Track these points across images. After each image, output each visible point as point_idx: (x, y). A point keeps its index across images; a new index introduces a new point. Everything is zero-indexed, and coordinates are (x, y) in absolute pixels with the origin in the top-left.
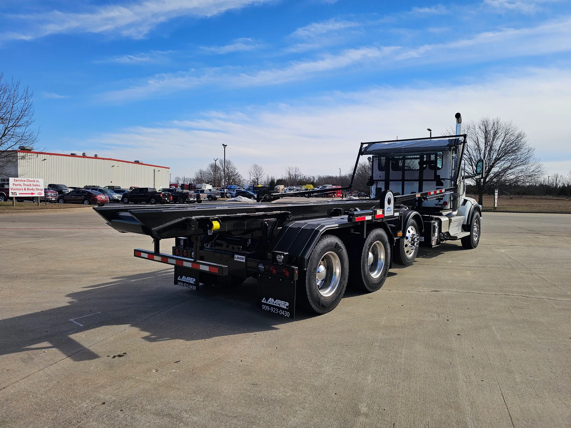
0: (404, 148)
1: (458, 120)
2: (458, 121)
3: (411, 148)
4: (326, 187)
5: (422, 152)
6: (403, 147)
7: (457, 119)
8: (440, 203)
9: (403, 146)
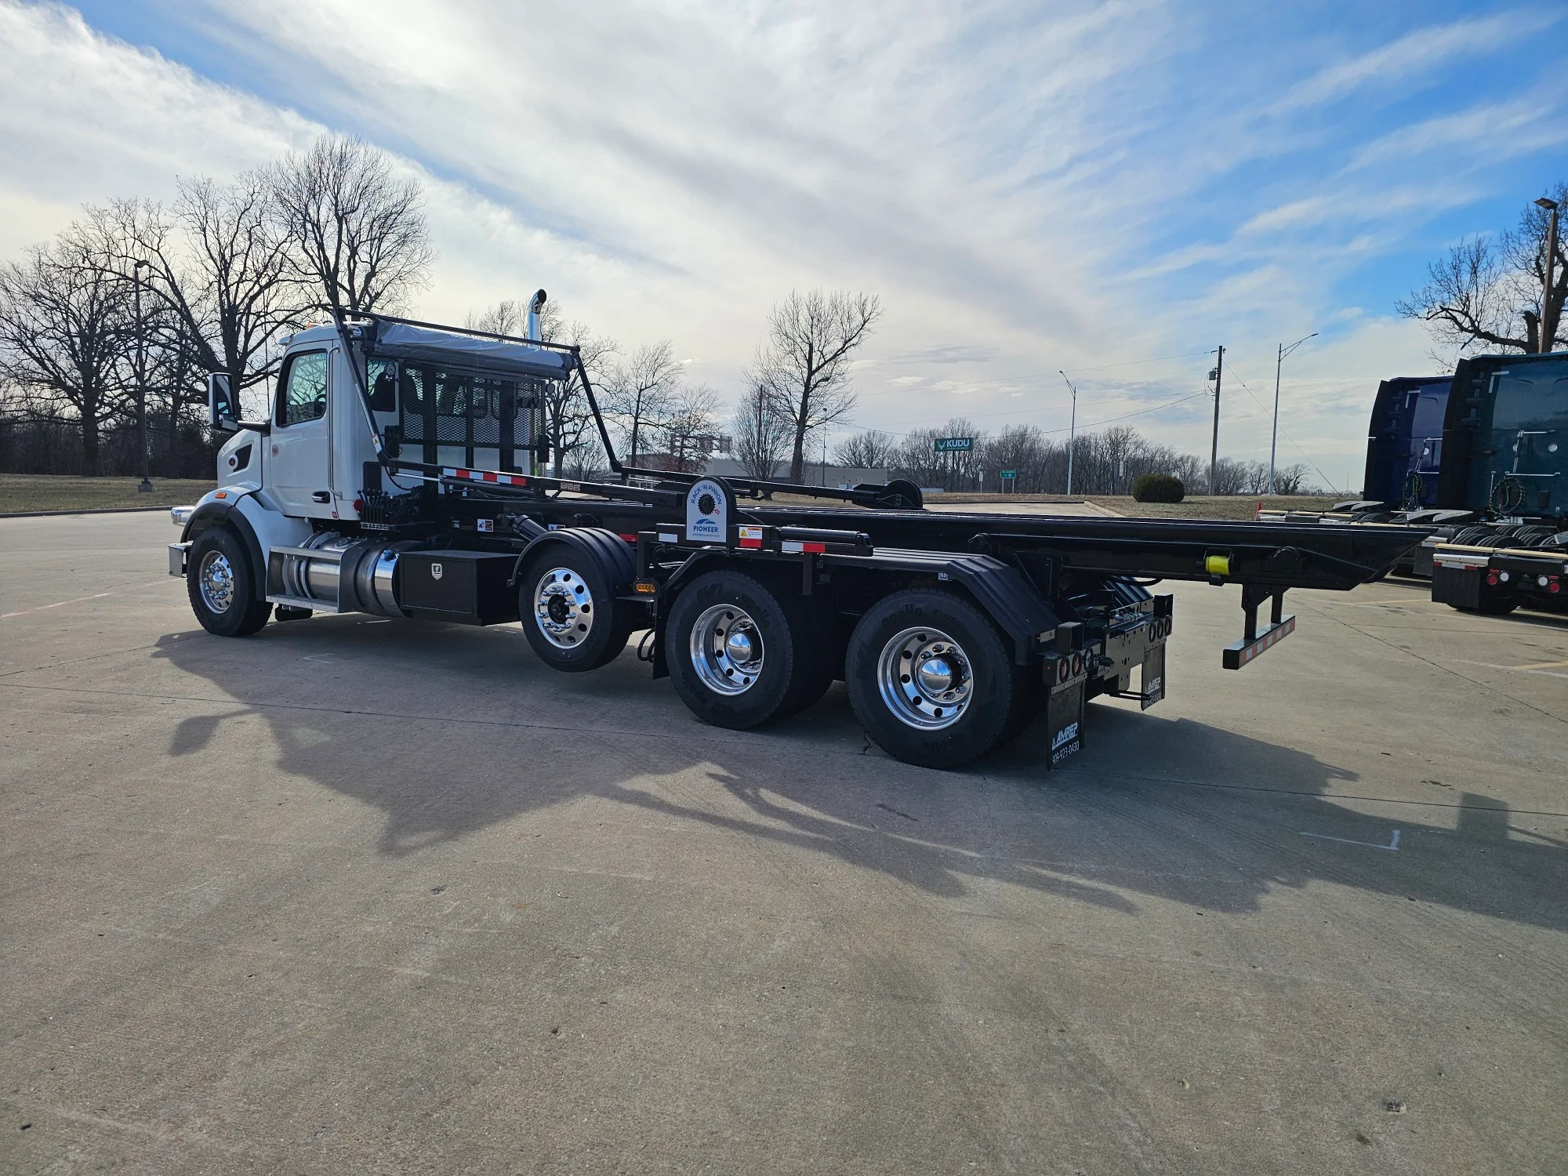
1: (537, 303)
3: (494, 359)
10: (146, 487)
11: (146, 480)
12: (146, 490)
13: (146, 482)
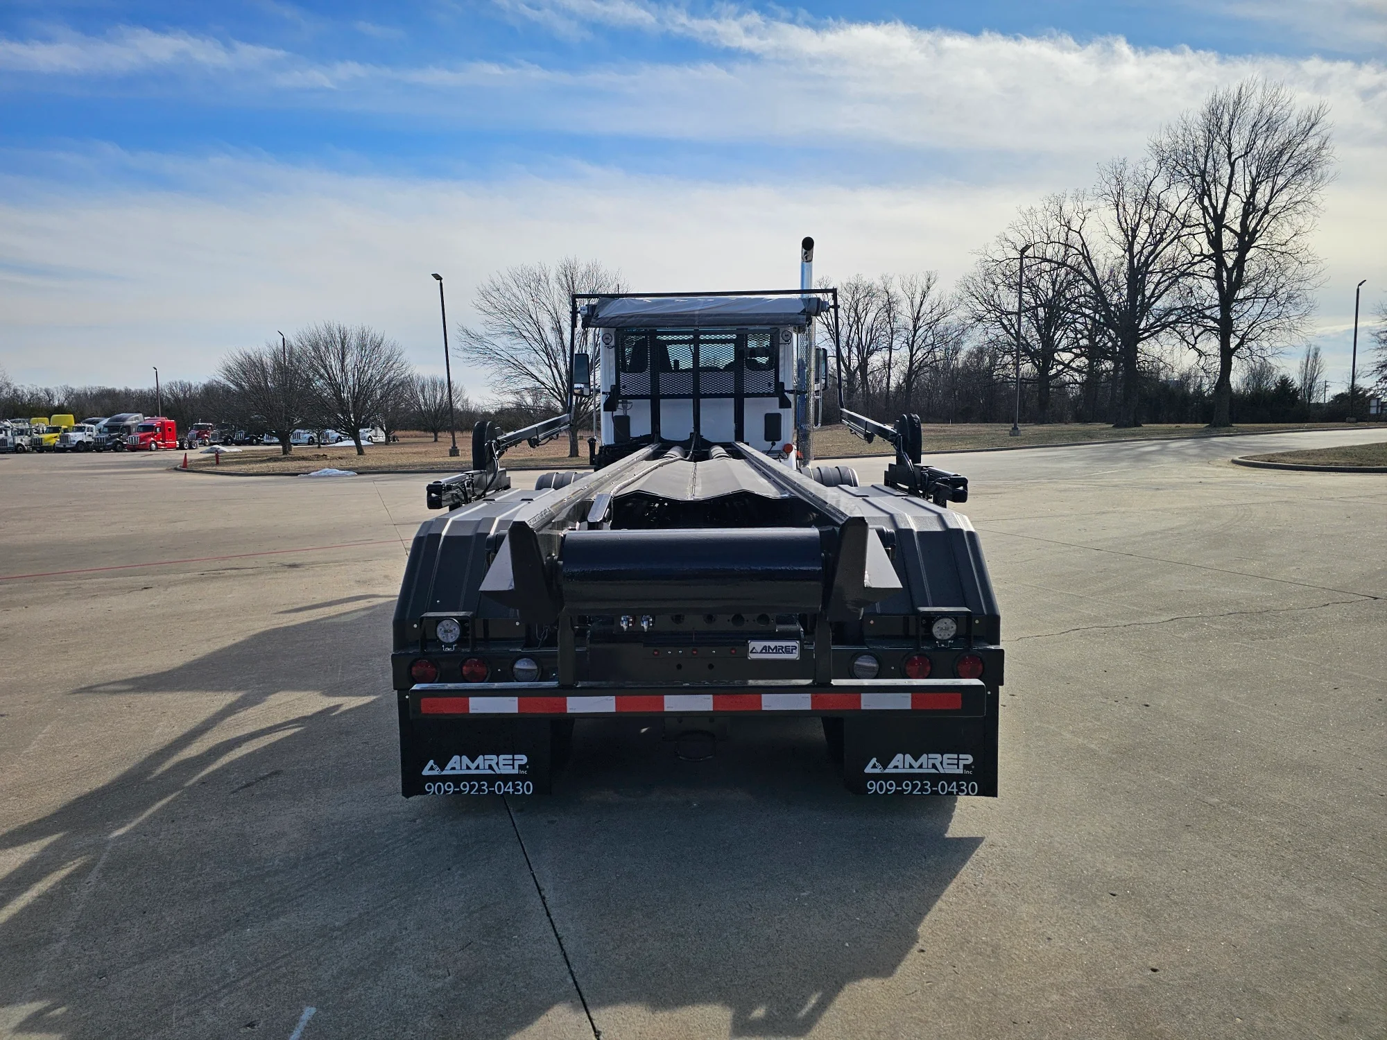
0: (699, 315)
1: (806, 253)
2: (806, 258)
3: (716, 315)
4: (124, 420)
5: (744, 327)
6: (697, 313)
7: (804, 250)
8: (775, 448)
9: (697, 309)
10: (1015, 432)
11: (1015, 426)
12: (1014, 435)
13: (1015, 428)
